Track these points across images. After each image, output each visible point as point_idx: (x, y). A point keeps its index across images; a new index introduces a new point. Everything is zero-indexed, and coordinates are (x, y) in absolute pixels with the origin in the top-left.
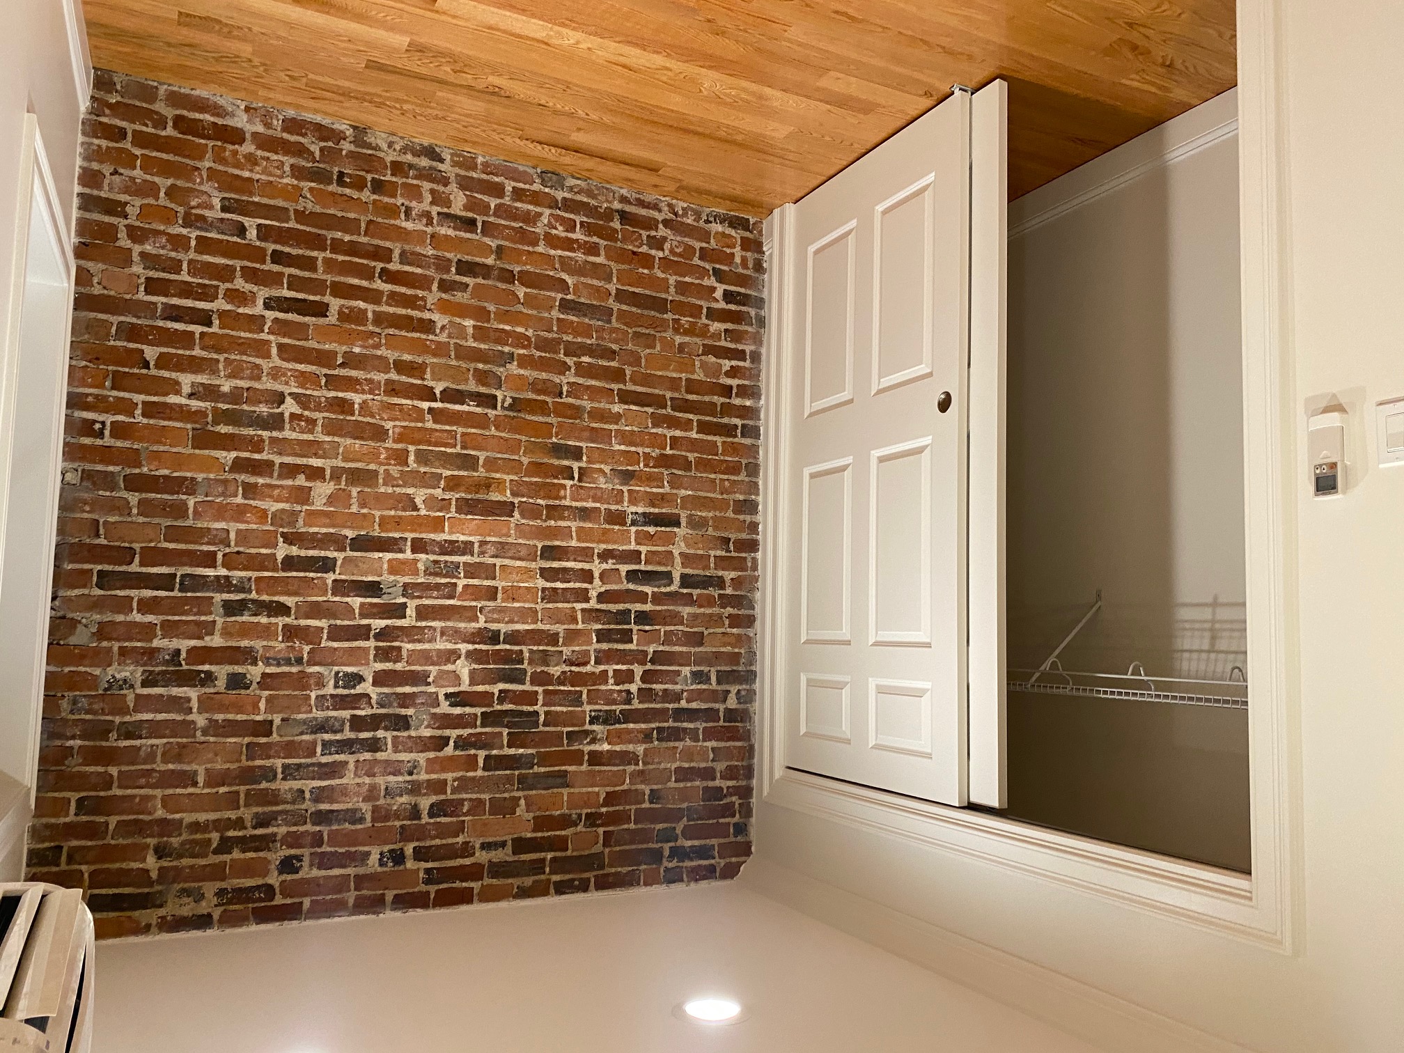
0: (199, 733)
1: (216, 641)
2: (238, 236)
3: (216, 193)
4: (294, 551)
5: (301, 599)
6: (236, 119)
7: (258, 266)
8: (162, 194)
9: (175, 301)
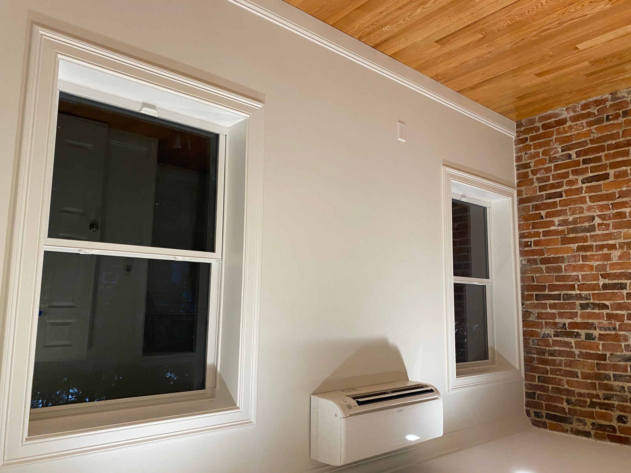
0: (576, 357)
1: (578, 320)
2: (568, 159)
3: (559, 146)
4: (607, 281)
5: (613, 302)
6: (563, 115)
7: (577, 168)
8: (541, 155)
9: (549, 192)
